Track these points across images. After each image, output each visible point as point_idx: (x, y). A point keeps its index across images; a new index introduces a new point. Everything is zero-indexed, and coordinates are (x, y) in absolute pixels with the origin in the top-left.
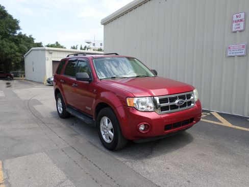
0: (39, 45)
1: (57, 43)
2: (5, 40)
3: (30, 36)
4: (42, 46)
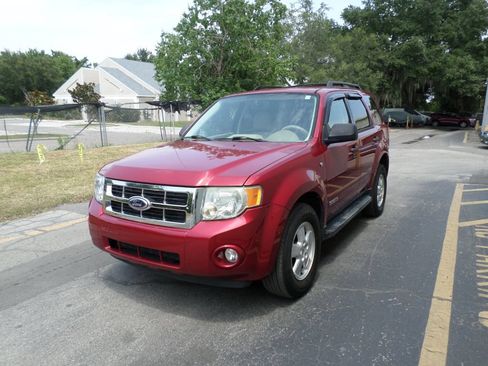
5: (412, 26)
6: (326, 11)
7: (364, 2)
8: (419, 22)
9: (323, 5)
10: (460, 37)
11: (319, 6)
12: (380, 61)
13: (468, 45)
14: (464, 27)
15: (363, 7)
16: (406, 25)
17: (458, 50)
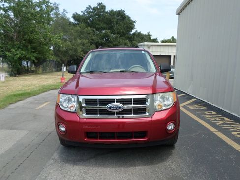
0: (155, 41)
1: (173, 37)
2: (122, 39)
3: (148, 33)
4: (158, 42)
5: (105, 25)
6: (66, 14)
7: (82, 12)
8: (107, 24)
9: (64, 10)
10: (123, 32)
11: (63, 11)
12: (93, 40)
13: (126, 36)
14: (125, 29)
15: (81, 14)
16: (102, 25)
17: (123, 37)
